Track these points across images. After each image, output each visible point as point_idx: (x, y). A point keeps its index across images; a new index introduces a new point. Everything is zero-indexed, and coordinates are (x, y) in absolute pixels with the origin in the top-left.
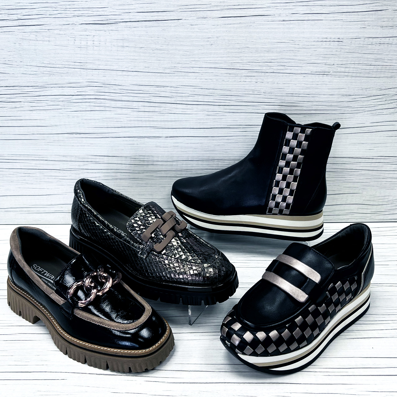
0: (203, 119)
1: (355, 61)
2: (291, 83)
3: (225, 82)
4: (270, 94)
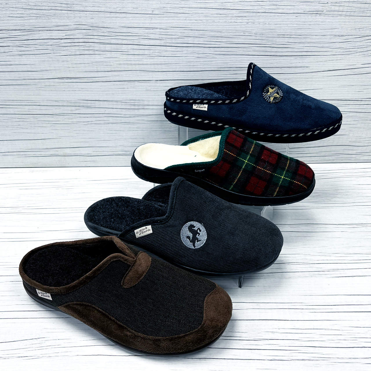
0: (193, 61)
2: (283, 24)
4: (261, 36)
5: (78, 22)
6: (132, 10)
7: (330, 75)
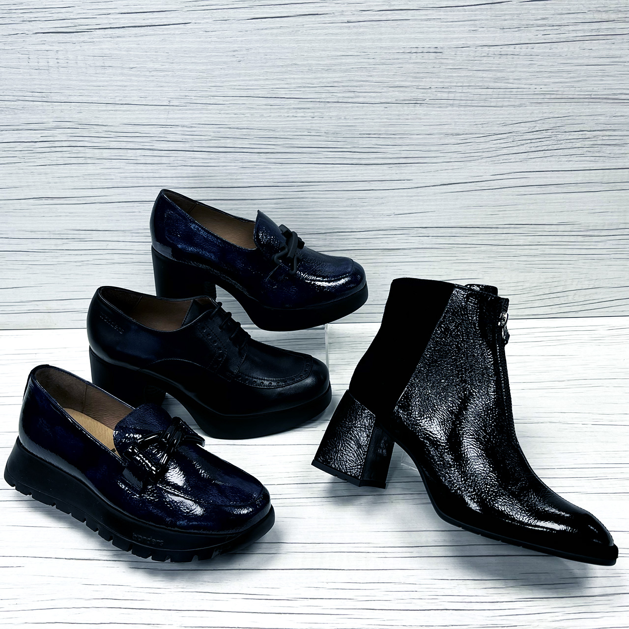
0: (235, 173)
1: (462, 82)
2: (366, 118)
3: (265, 117)
4: (335, 135)
5: (58, 118)
6: (138, 100)
7: (444, 191)
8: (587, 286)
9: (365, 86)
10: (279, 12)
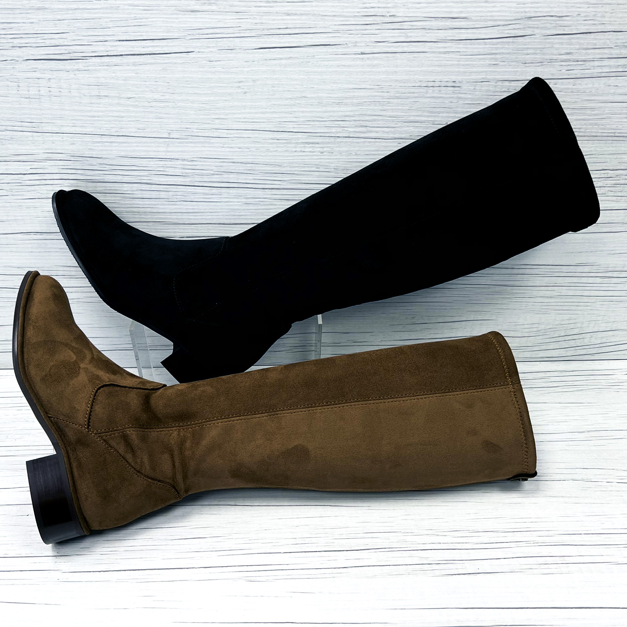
3: (271, 152)
8: (604, 328)
9: (378, 120)
10: (289, 42)
